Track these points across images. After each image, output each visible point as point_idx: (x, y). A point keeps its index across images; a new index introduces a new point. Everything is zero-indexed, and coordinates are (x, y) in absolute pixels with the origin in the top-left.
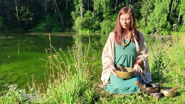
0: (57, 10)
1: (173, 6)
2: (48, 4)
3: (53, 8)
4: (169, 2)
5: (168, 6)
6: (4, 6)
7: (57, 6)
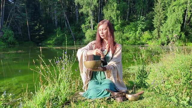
0: (67, 23)
1: (187, 16)
2: (58, 17)
3: (63, 21)
4: (182, 12)
5: (181, 16)
6: (16, 21)
7: (67, 19)
